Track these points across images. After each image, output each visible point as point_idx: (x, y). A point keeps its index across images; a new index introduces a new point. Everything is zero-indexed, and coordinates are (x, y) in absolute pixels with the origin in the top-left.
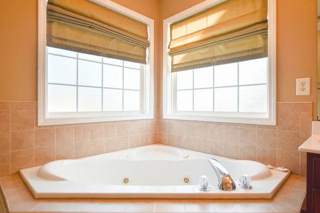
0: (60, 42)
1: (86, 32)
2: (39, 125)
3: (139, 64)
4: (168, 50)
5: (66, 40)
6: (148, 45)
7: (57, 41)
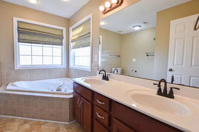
0: (23, 41)
1: (33, 36)
2: (15, 69)
3: (61, 46)
4: (71, 40)
5: (25, 40)
6: (63, 38)
7: (22, 40)
